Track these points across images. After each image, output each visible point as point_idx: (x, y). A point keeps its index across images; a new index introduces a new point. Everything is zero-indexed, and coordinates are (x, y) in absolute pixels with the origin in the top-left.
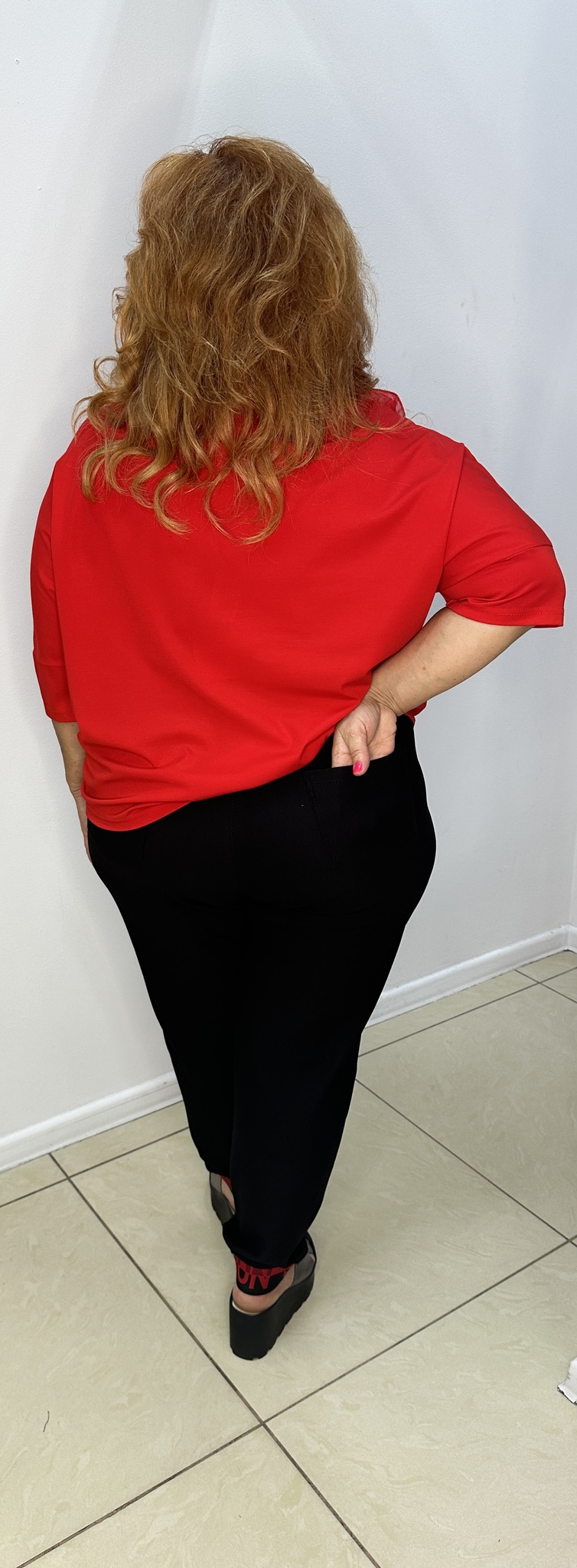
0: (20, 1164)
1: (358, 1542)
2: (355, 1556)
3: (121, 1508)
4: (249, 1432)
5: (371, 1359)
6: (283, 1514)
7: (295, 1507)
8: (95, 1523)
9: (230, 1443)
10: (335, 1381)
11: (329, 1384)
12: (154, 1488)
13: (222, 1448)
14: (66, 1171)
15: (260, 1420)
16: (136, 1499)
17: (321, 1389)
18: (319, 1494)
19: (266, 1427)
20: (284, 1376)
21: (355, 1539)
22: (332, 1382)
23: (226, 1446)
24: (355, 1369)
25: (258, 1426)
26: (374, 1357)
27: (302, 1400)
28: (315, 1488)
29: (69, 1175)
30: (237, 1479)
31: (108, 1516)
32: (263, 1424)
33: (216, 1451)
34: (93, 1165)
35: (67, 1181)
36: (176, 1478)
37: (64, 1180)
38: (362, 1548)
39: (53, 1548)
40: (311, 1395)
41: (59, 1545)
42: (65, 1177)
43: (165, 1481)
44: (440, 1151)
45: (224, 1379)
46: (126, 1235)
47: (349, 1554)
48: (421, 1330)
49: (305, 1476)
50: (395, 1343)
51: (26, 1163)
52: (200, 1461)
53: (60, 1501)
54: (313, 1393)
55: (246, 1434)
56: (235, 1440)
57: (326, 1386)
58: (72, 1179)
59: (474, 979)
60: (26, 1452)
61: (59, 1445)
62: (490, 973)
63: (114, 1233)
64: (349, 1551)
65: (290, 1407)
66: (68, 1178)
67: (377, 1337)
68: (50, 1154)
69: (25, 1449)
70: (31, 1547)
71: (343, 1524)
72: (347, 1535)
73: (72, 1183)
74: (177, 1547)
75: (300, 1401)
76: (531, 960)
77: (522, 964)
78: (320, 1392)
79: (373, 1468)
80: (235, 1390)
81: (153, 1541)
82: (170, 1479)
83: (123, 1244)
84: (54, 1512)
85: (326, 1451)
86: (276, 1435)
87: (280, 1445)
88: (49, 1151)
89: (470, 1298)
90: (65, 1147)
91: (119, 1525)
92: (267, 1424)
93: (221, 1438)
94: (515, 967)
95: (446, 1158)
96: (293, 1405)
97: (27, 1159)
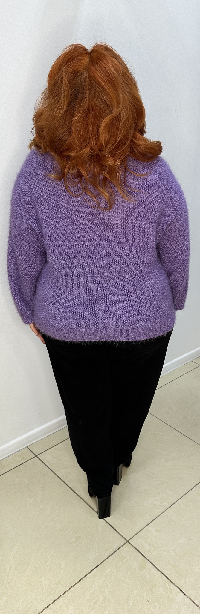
0: (16, 452)
1: (169, 580)
2: (169, 585)
3: (81, 580)
4: (123, 545)
5: (163, 513)
6: (141, 574)
7: (145, 570)
8: (72, 587)
9: (117, 550)
10: (151, 522)
11: (149, 523)
12: (92, 571)
13: (114, 552)
14: (35, 453)
15: (126, 540)
16: (86, 576)
17: (147, 526)
18: (153, 564)
19: (129, 542)
20: (132, 522)
21: (168, 578)
22: (150, 523)
23: (116, 551)
24: (158, 517)
25: (126, 543)
26: (164, 512)
27: (141, 531)
28: (151, 562)
29: (37, 455)
30: (122, 563)
31: (76, 584)
32: (128, 541)
33: (112, 554)
34: (45, 450)
35: (36, 457)
36: (99, 566)
37: (35, 457)
38: (171, 581)
39: (57, 599)
40: (143, 528)
41: (59, 597)
42: (35, 456)
43: (95, 568)
44: (175, 432)
45: (110, 527)
46: (63, 476)
47: (167, 585)
48: (179, 500)
49: (146, 558)
50: (171, 505)
51: (18, 451)
52: (107, 558)
53: (57, 581)
54: (144, 528)
55: (122, 546)
56: (119, 549)
57: (148, 524)
58: (38, 456)
59: (178, 365)
60: (39, 564)
61: (52, 560)
62: (183, 363)
63: (59, 476)
64: (166, 583)
65: (137, 534)
66: (36, 456)
67: (164, 504)
68: (27, 447)
69: (39, 563)
70: (49, 600)
71: (163, 574)
72: (165, 578)
73: (38, 457)
74: (104, 592)
75: (140, 531)
76: (197, 357)
77: (194, 358)
78: (147, 527)
79: (170, 552)
80: (116, 530)
81: (95, 590)
82: (97, 567)
83: (63, 479)
84: (55, 585)
85: (152, 548)
86: (133, 545)
87: (135, 548)
88: (26, 446)
89: (195, 486)
90: (33, 444)
91: (81, 586)
92: (129, 541)
93: (113, 549)
94: (191, 360)
95: (178, 434)
96: (138, 533)
97: (18, 450)
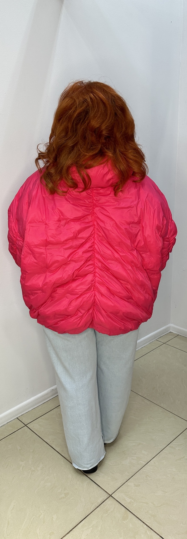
1: (150, 527)
2: (150, 532)
5: (140, 470)
6: (124, 523)
7: (127, 520)
8: (64, 537)
10: (130, 478)
12: (81, 522)
14: (25, 423)
15: (109, 494)
16: (75, 527)
18: (134, 515)
20: (113, 479)
23: (100, 505)
24: (136, 473)
25: (110, 497)
27: (121, 486)
28: (132, 513)
30: (107, 514)
31: (67, 534)
33: (98, 507)
34: (33, 420)
35: (26, 426)
36: (87, 517)
43: (84, 519)
44: (146, 401)
45: (95, 483)
48: (153, 458)
49: (128, 510)
50: (147, 463)
51: (9, 422)
52: (93, 511)
53: (50, 532)
54: (124, 483)
55: (106, 500)
56: (103, 502)
59: (144, 344)
61: (45, 514)
62: (148, 342)
63: (46, 442)
64: (147, 531)
67: (140, 463)
69: (34, 517)
71: (143, 523)
72: (146, 526)
76: (160, 336)
78: (127, 482)
79: (149, 504)
80: (99, 486)
83: (50, 444)
84: (49, 536)
85: (133, 501)
86: (116, 499)
87: (118, 501)
88: (17, 417)
89: (166, 446)
90: (22, 415)
92: (112, 495)
93: (98, 502)
94: (156, 339)
96: (119, 488)
